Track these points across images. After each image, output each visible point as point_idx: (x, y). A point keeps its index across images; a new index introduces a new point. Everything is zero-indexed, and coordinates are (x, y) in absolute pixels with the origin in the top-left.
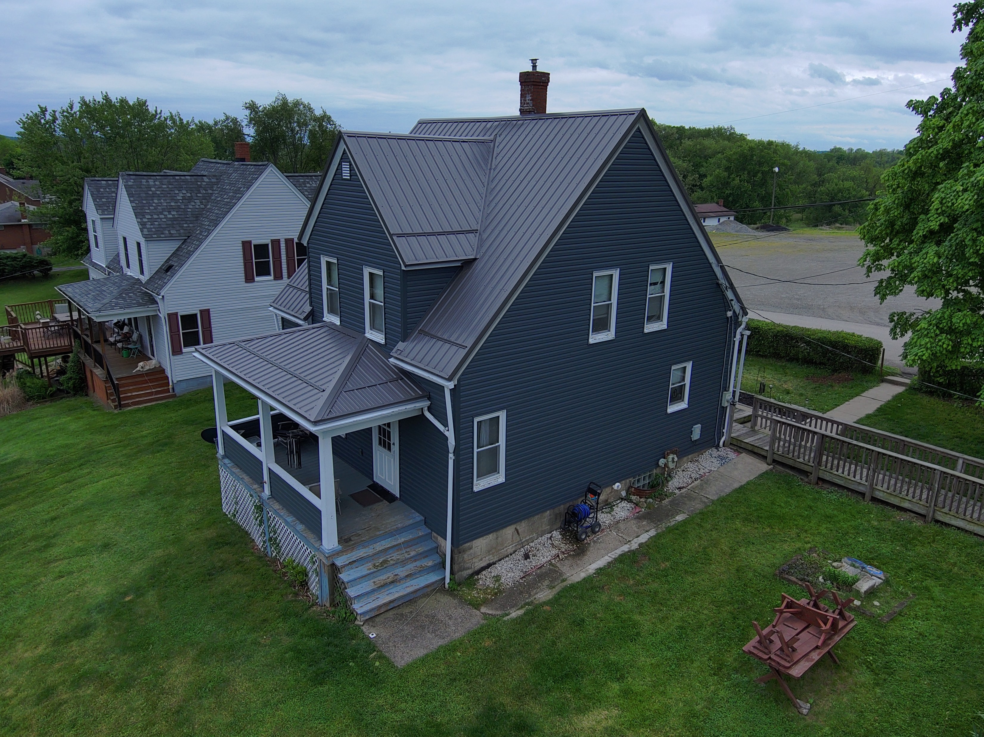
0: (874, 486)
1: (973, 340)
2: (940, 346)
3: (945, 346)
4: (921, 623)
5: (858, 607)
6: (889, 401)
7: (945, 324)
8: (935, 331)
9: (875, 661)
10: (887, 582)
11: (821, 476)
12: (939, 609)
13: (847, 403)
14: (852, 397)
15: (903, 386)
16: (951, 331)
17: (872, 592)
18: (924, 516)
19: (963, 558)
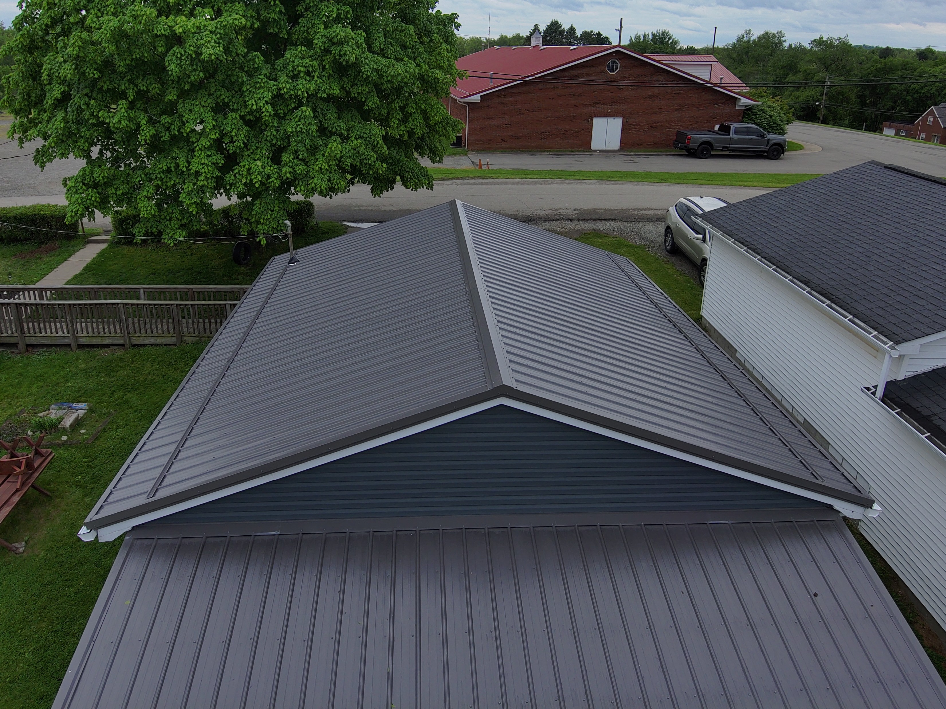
0: (77, 335)
1: (116, 189)
2: (90, 200)
3: (93, 199)
4: (122, 430)
5: (66, 441)
6: (94, 259)
7: (88, 180)
8: (82, 187)
9: (83, 478)
10: (91, 410)
11: (28, 342)
12: (136, 413)
13: (55, 270)
14: (60, 263)
15: (106, 243)
16: (96, 185)
17: (78, 424)
18: (123, 345)
19: (156, 366)
